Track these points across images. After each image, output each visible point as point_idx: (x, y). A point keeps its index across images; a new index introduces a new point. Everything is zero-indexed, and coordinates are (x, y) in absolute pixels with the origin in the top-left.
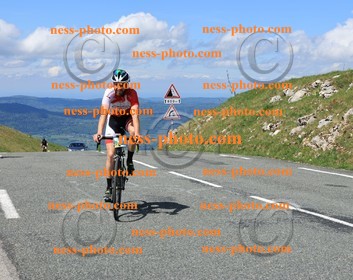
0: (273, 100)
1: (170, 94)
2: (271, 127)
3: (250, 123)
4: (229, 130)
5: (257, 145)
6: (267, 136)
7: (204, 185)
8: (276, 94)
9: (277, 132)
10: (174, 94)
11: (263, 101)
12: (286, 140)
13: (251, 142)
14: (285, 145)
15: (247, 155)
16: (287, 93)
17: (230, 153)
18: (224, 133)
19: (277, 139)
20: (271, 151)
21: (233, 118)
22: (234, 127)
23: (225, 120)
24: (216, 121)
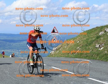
0: (100, 34)
1: (54, 31)
2: (99, 46)
3: (90, 44)
4: (80, 47)
5: (93, 54)
6: (98, 50)
7: (67, 73)
8: (102, 31)
9: (102, 48)
11: (96, 34)
12: (106, 52)
13: (90, 53)
14: (106, 54)
15: (88, 59)
16: (107, 31)
17: (81, 58)
18: (78, 49)
19: (102, 51)
20: (99, 57)
21: (82, 42)
22: (83, 46)
23: (79, 43)
24: (75, 43)
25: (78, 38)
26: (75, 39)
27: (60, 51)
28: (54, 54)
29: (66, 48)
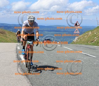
4: (97, 37)
10: (78, 25)
17: (98, 46)
18: (95, 39)
23: (96, 34)
24: (93, 34)
25: (95, 31)
26: (93, 31)
27: (81, 40)
28: (77, 42)
29: (86, 38)
